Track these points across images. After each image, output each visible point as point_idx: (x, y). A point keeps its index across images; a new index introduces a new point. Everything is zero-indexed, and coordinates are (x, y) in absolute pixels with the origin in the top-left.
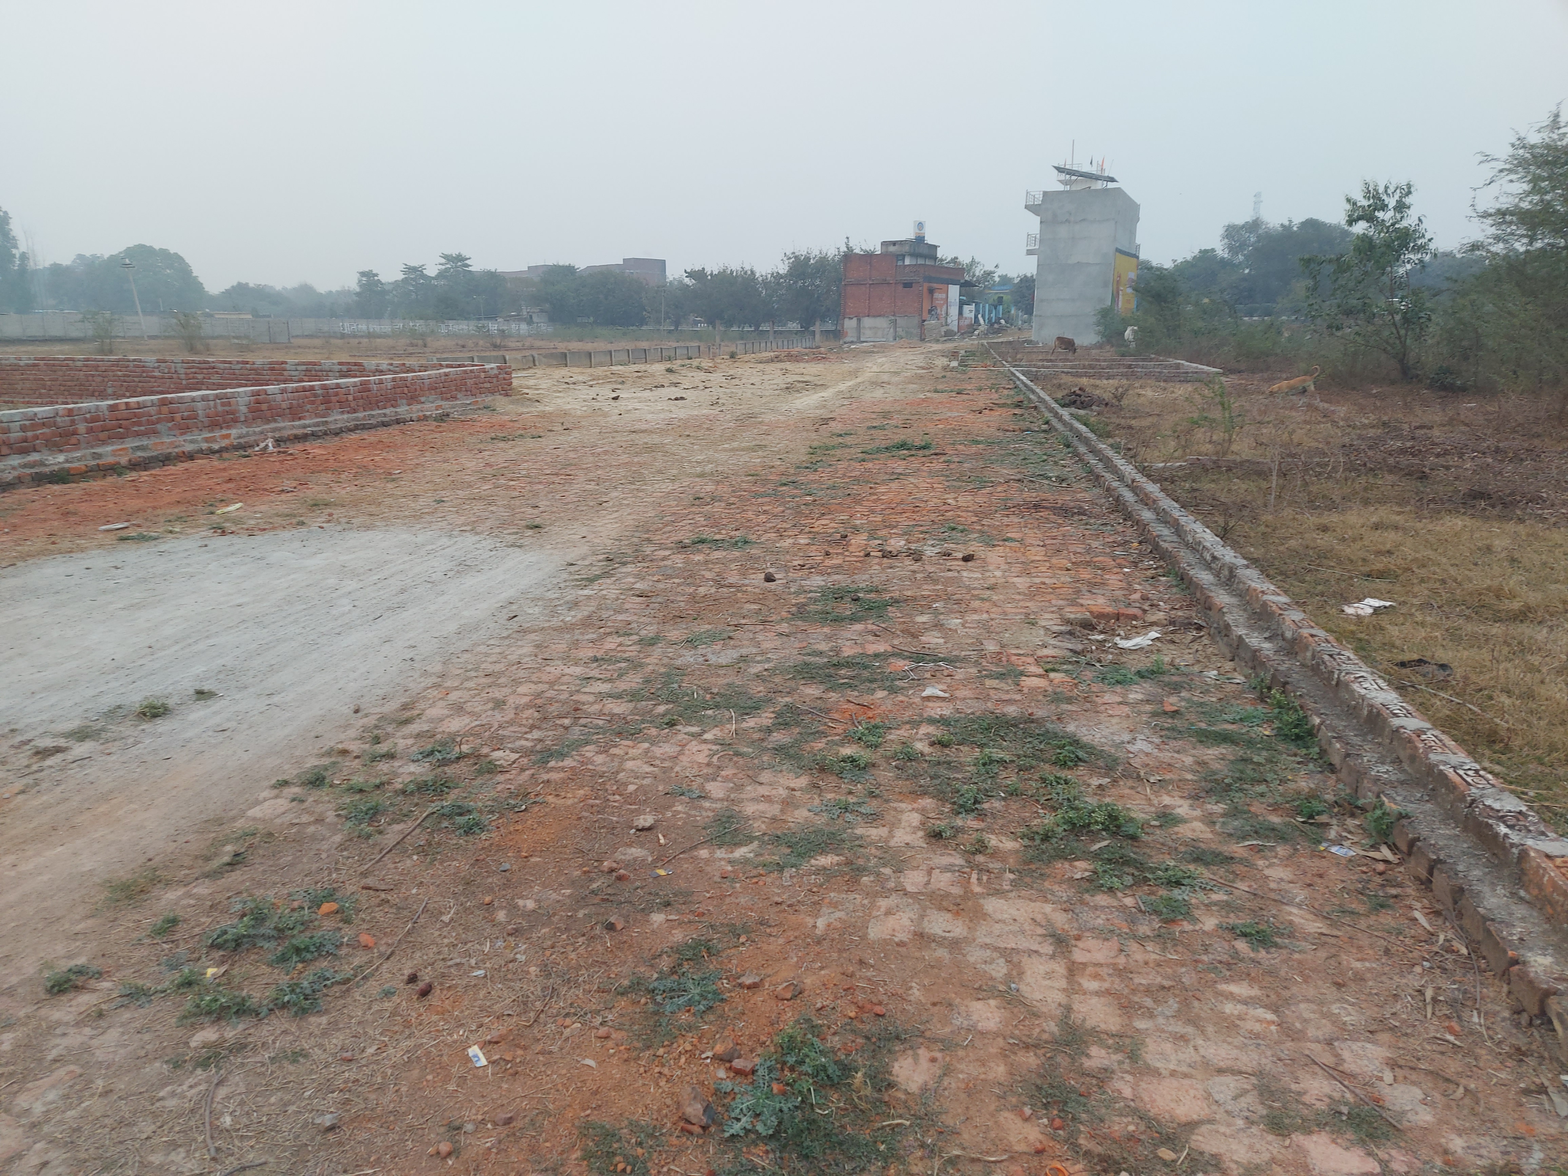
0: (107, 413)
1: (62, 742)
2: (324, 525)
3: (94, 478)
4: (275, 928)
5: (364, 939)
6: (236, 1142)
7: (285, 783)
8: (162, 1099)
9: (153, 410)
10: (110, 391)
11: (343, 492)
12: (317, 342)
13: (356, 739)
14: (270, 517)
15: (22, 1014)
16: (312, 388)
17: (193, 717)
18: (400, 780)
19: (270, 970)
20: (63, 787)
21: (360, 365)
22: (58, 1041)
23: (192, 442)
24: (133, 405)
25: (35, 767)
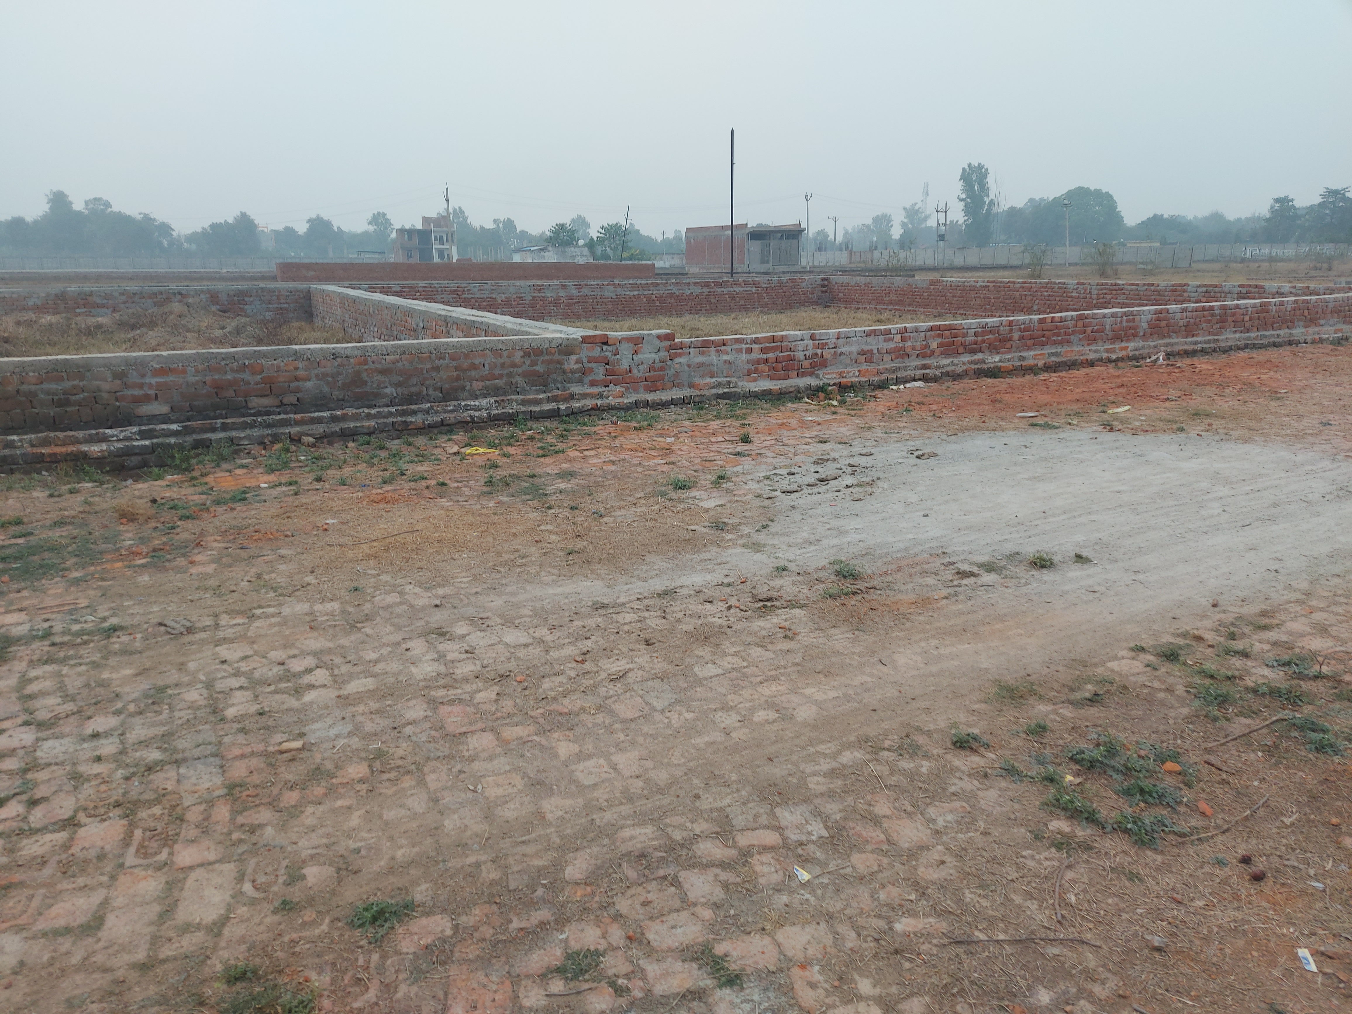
0: (1036, 324)
1: (975, 570)
2: (1203, 433)
3: (1016, 376)
4: (1124, 765)
5: (1203, 806)
6: (1078, 918)
7: (1142, 649)
8: (1022, 857)
9: (1070, 324)
10: (1035, 308)
11: (1226, 404)
12: (1217, 266)
13: (1212, 630)
14: (1153, 421)
15: (935, 752)
16: (1211, 308)
17: (1071, 574)
18: (1253, 679)
19: (1116, 797)
20: (973, 602)
21: (1261, 287)
22: (956, 781)
23: (1095, 351)
24: (1057, 319)
25: (956, 583)
